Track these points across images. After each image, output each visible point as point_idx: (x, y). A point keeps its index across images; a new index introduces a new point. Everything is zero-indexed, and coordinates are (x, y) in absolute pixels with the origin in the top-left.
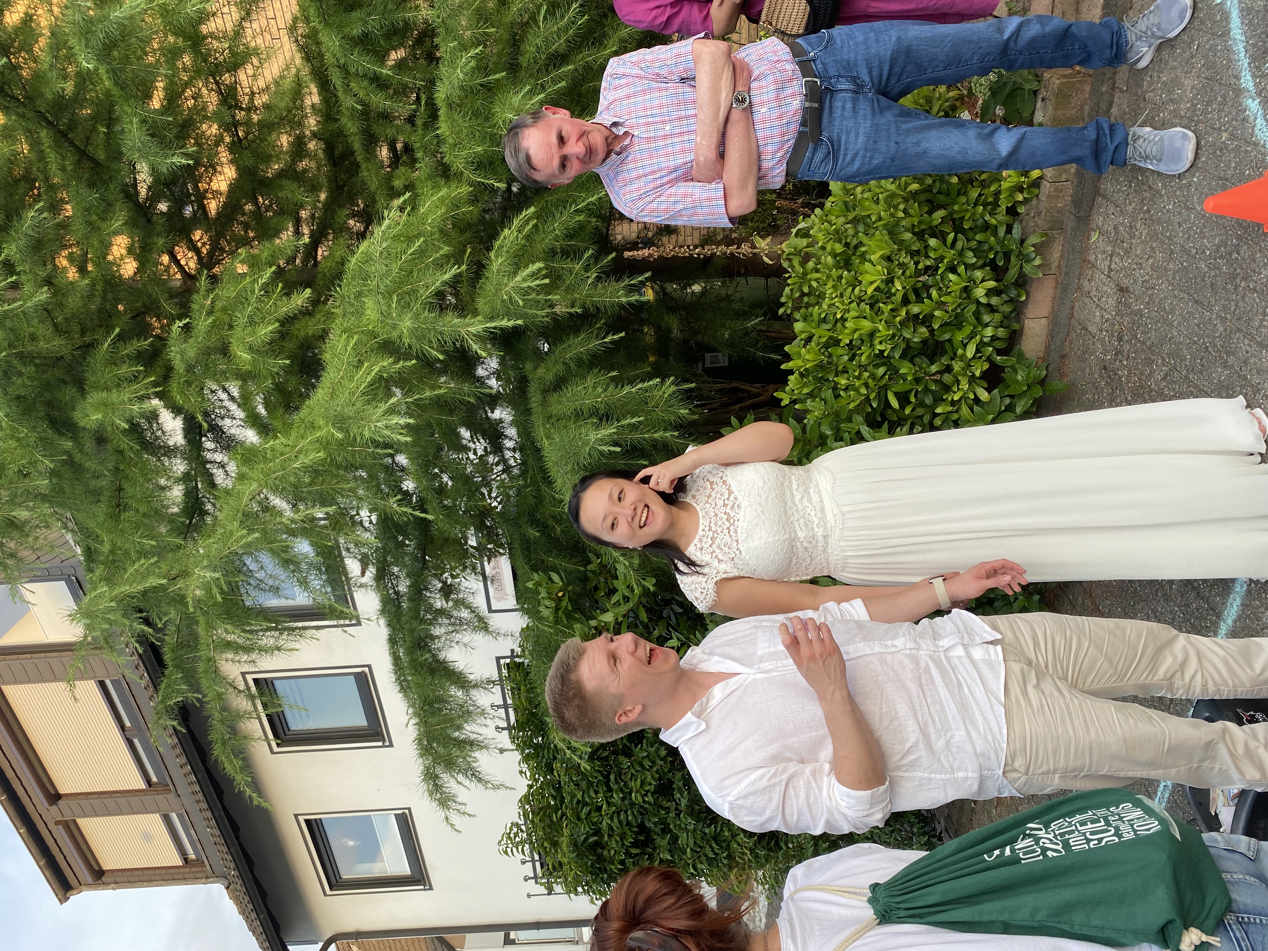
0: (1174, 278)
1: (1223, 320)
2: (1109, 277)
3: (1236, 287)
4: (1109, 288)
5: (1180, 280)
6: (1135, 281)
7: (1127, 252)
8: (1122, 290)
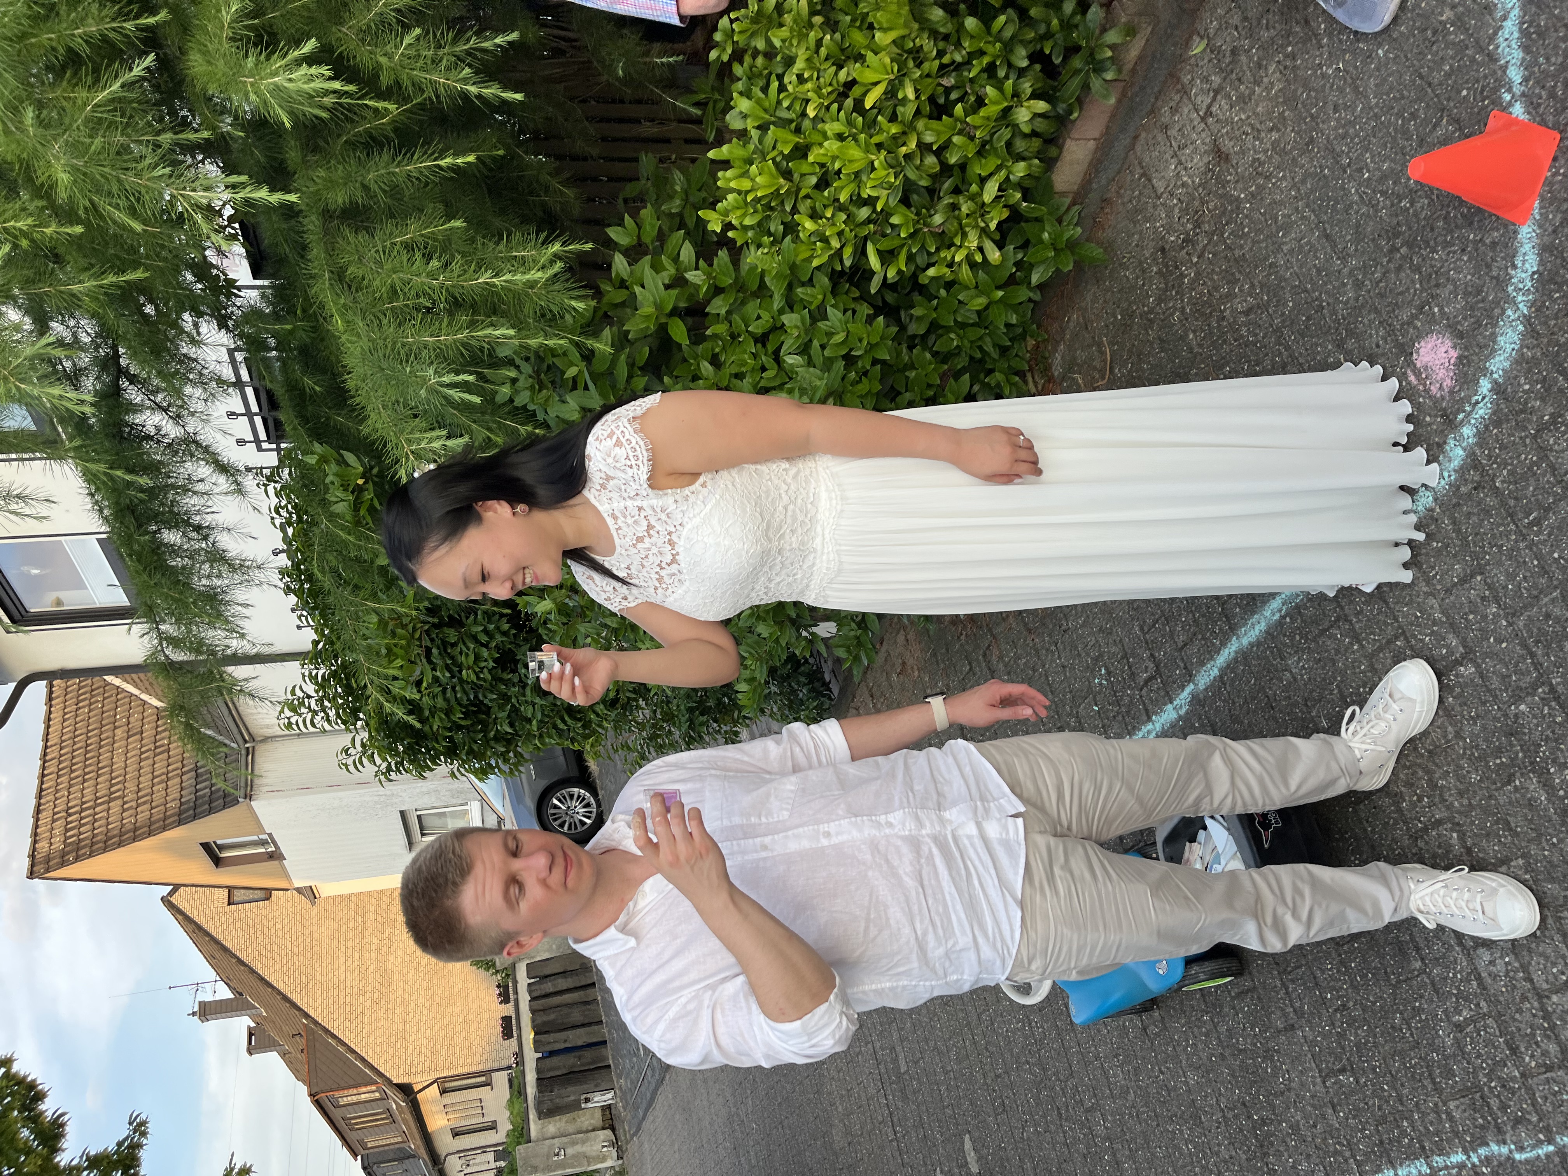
0: (1303, 181)
1: (1358, 285)
2: (1203, 119)
3: (1394, 249)
4: (1201, 140)
5: (1313, 191)
6: (1243, 152)
7: (1243, 100)
8: (1220, 155)
